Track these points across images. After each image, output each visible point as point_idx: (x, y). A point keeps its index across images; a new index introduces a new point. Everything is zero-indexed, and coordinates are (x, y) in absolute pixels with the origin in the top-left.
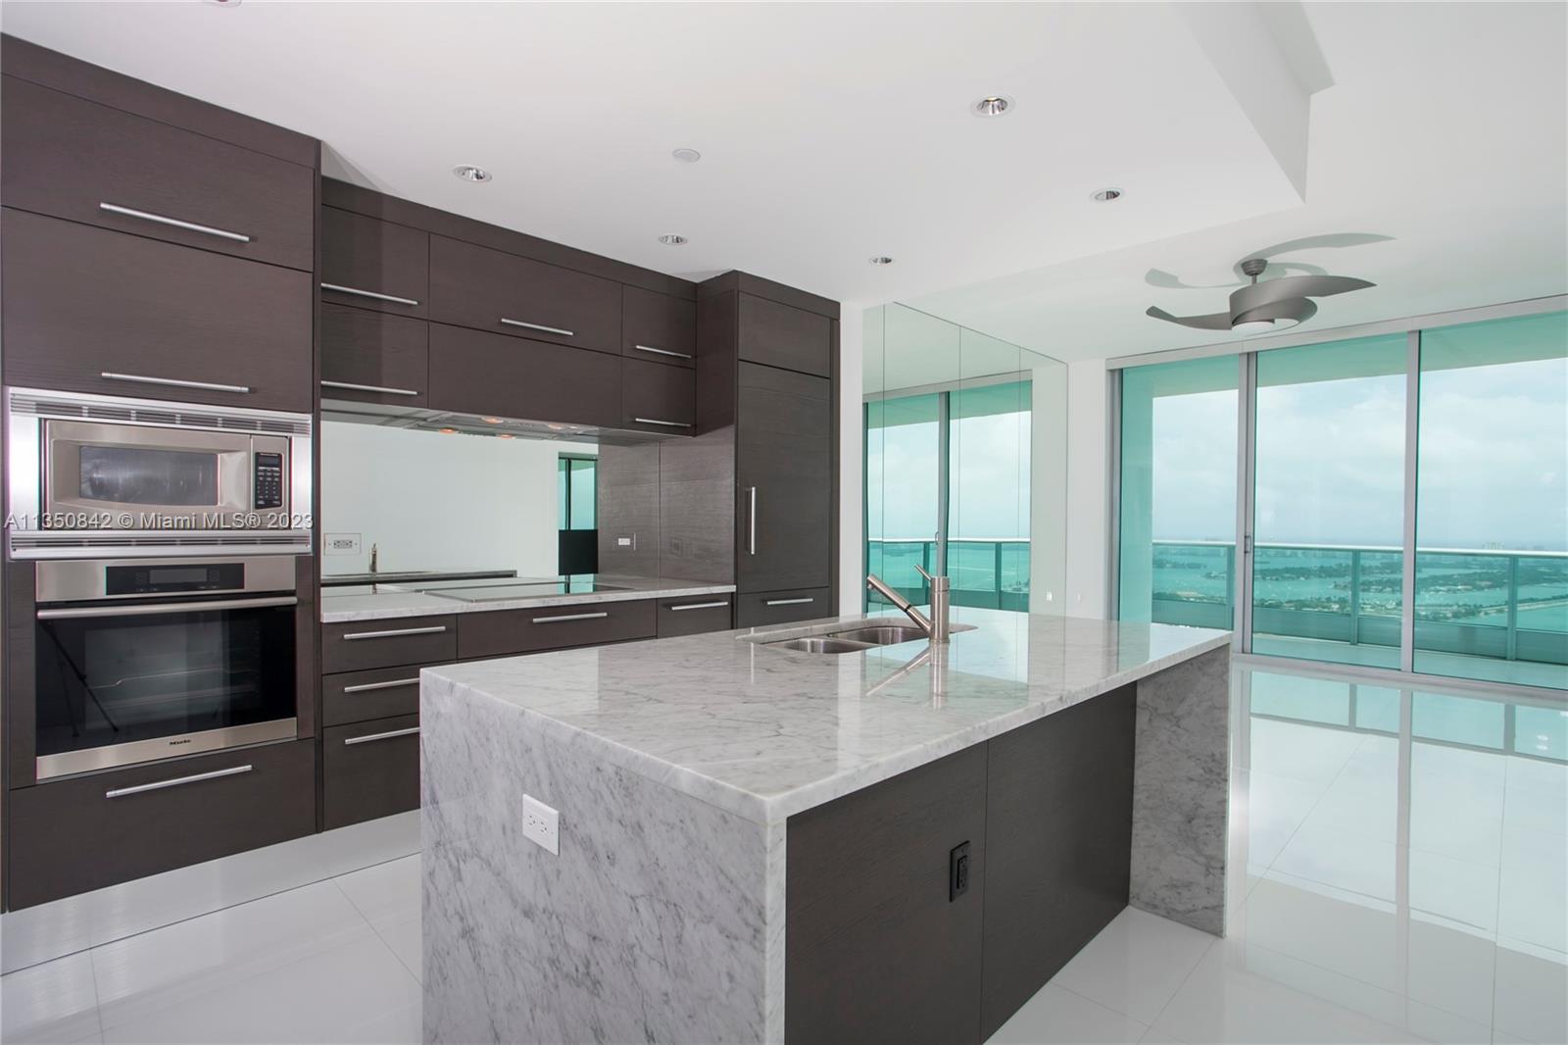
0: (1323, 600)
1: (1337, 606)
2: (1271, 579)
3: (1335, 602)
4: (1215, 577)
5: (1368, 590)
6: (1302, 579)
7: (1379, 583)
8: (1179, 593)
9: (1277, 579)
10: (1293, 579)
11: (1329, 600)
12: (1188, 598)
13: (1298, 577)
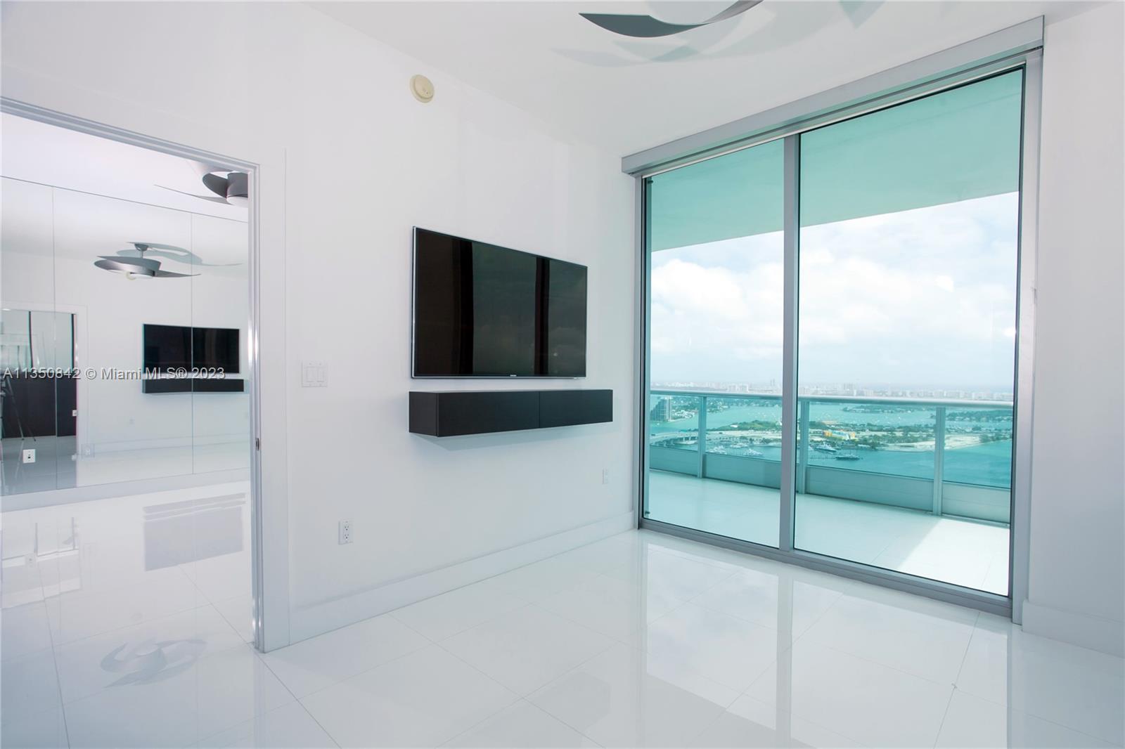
0: (923, 426)
1: (932, 430)
2: (888, 412)
3: (931, 428)
4: (849, 411)
5: (954, 420)
6: (909, 412)
7: (962, 414)
8: (824, 422)
9: (892, 412)
10: (903, 412)
11: (927, 426)
12: (830, 425)
13: (907, 411)
